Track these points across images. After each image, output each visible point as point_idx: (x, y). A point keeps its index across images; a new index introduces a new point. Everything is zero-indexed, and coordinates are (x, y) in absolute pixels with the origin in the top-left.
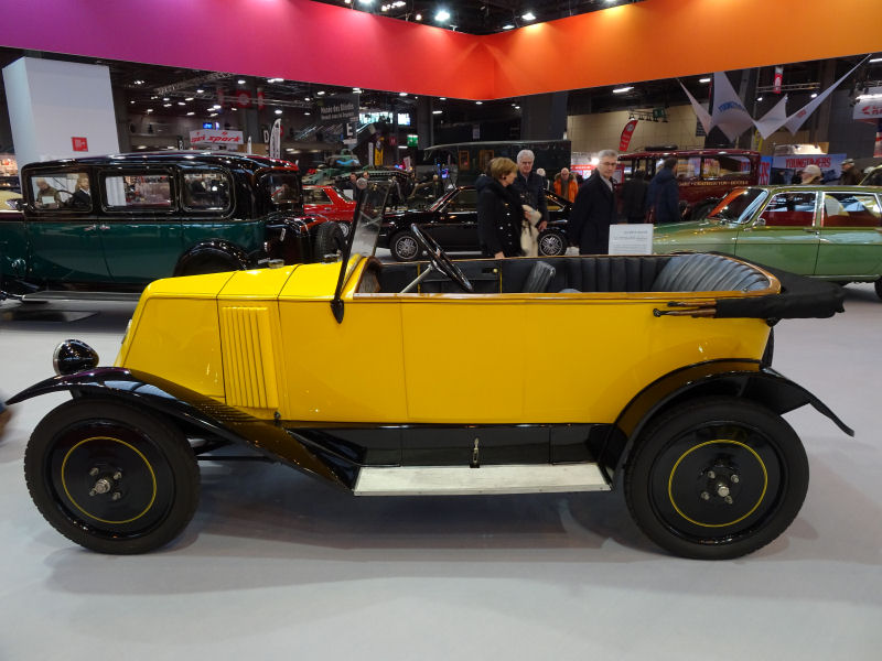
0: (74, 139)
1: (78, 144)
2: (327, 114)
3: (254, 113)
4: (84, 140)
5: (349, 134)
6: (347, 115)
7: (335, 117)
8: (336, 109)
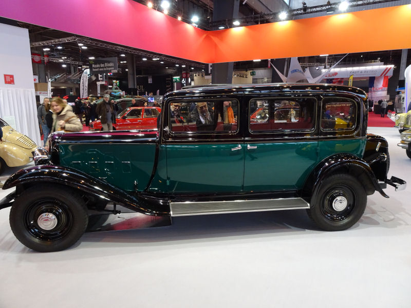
0: (5, 76)
1: (9, 79)
2: (97, 68)
3: (42, 66)
4: (12, 76)
5: (100, 79)
6: (110, 69)
7: (101, 69)
8: (102, 65)
